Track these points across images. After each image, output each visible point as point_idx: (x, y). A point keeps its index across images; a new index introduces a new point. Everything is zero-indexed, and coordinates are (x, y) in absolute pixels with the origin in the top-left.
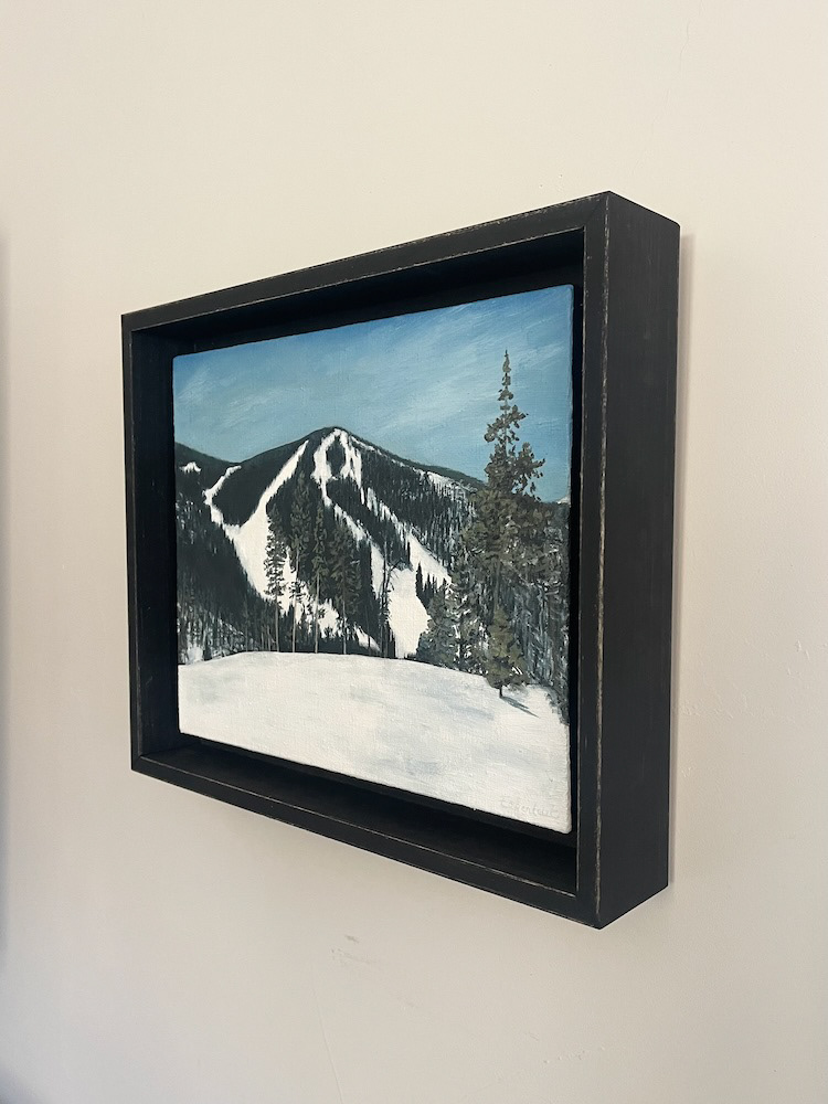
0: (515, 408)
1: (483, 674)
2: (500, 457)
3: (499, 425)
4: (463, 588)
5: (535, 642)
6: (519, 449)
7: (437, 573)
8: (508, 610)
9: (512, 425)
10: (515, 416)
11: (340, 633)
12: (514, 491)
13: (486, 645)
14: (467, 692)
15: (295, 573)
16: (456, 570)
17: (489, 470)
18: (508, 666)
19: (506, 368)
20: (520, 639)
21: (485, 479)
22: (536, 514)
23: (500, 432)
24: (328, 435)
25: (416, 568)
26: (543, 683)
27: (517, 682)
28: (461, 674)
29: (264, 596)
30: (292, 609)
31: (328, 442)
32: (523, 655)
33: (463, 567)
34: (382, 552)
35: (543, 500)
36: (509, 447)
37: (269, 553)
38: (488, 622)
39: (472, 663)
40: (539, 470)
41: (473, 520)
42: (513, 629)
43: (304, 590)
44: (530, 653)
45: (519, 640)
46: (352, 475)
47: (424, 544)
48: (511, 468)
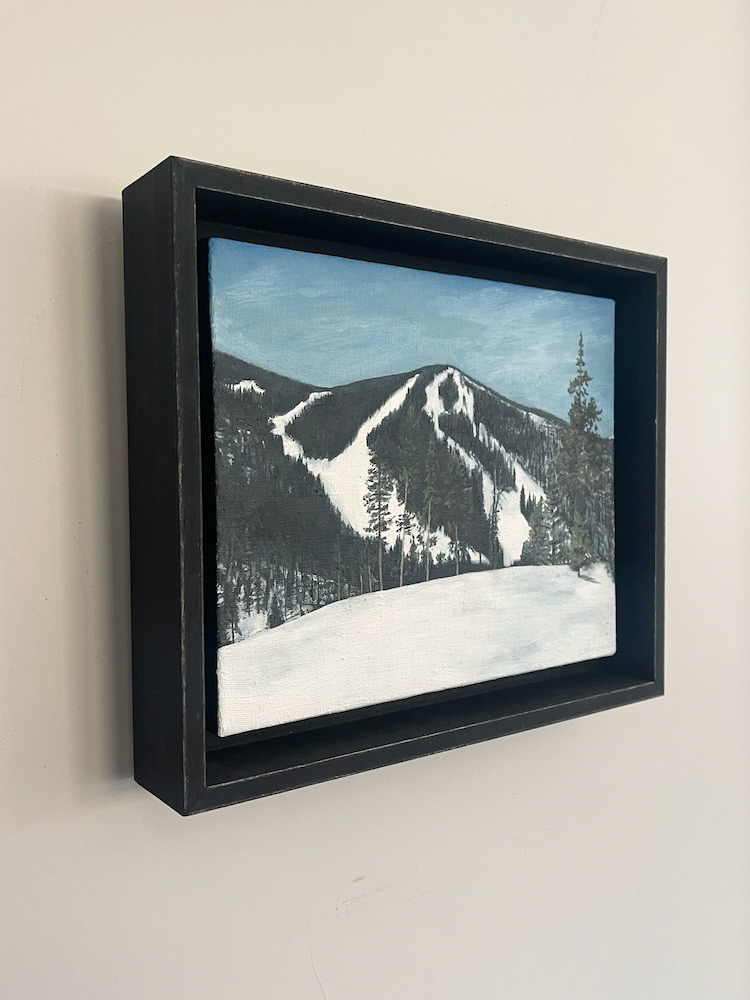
0: (586, 372)
1: (568, 564)
2: (577, 405)
3: (576, 383)
4: (554, 502)
5: (598, 533)
6: (588, 401)
7: (536, 492)
8: (583, 514)
9: (584, 383)
10: (586, 378)
11: (452, 556)
12: (586, 430)
13: (569, 541)
14: (557, 580)
15: (404, 506)
16: (550, 489)
17: (571, 413)
18: (583, 553)
19: (581, 344)
20: (590, 532)
21: (568, 421)
22: (598, 446)
23: (577, 388)
24: (441, 372)
25: (520, 489)
26: (603, 560)
27: (587, 564)
28: (554, 567)
29: (363, 534)
30: (399, 543)
31: (441, 378)
32: (592, 544)
33: (555, 486)
34: (492, 478)
35: (602, 437)
36: (582, 399)
37: (370, 488)
38: (570, 524)
39: (560, 557)
40: (599, 416)
41: (561, 450)
42: (585, 527)
43: (414, 521)
44: (596, 541)
45: (589, 534)
46: (464, 410)
47: (526, 470)
48: (584, 413)
